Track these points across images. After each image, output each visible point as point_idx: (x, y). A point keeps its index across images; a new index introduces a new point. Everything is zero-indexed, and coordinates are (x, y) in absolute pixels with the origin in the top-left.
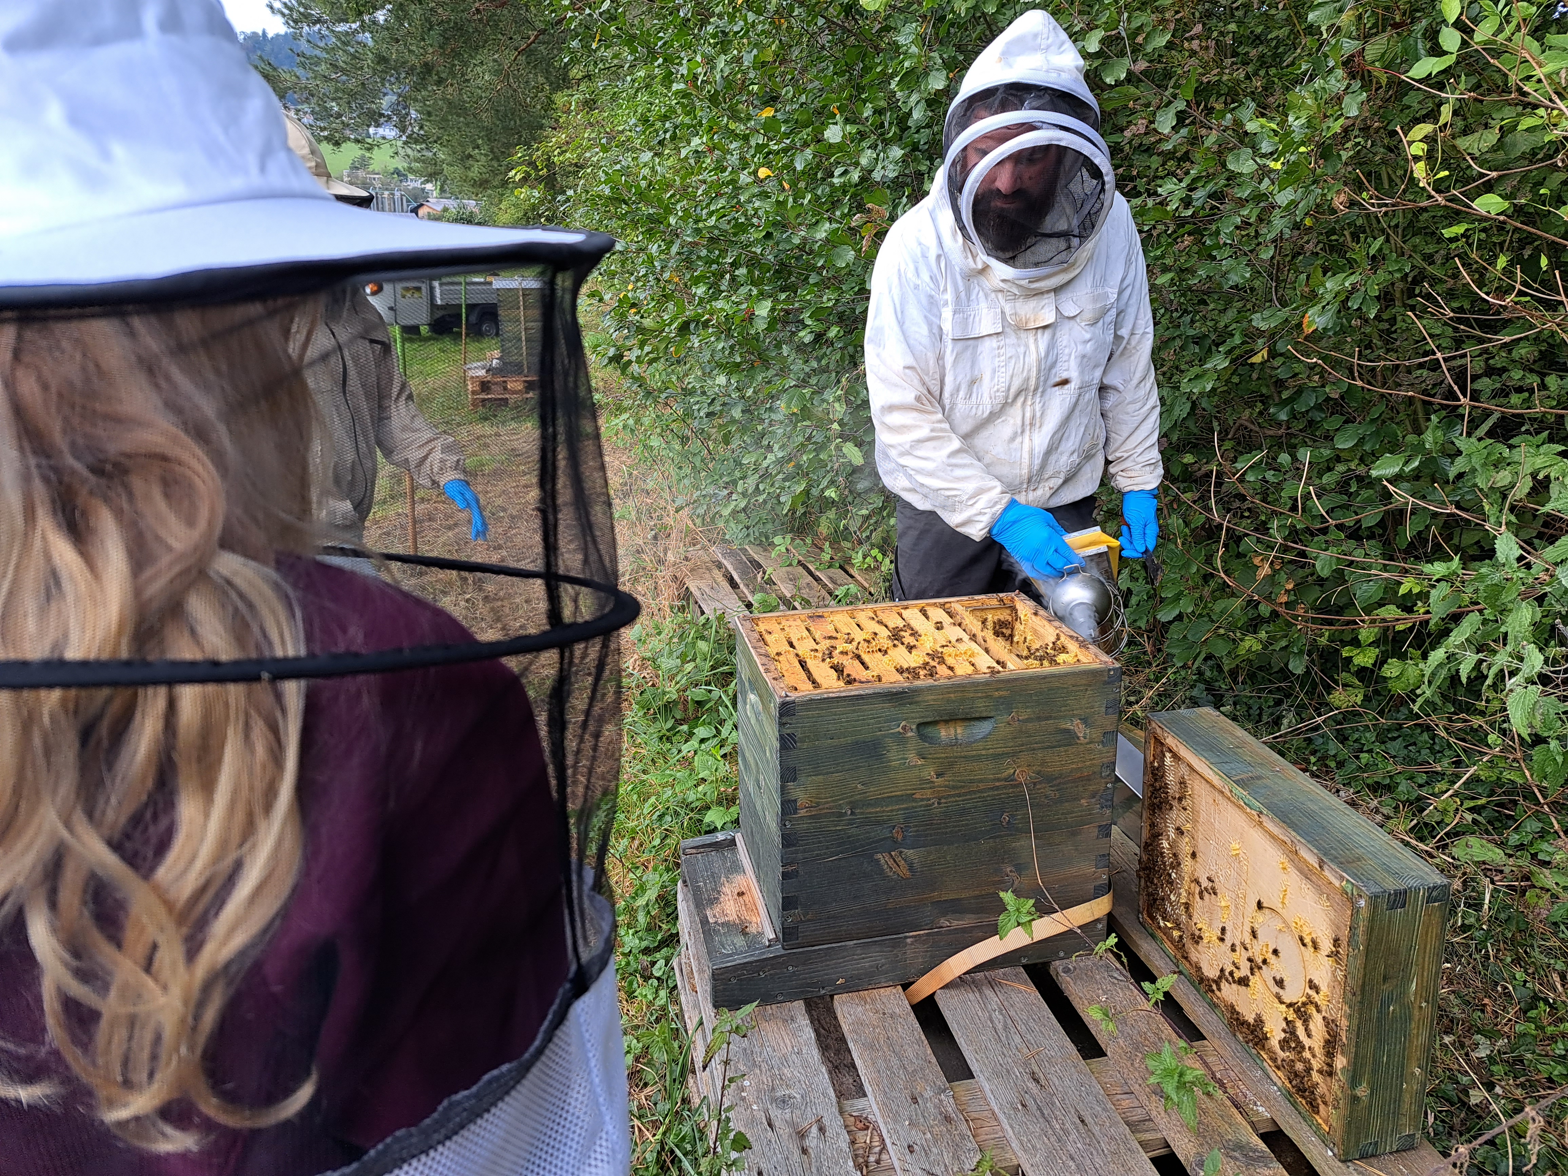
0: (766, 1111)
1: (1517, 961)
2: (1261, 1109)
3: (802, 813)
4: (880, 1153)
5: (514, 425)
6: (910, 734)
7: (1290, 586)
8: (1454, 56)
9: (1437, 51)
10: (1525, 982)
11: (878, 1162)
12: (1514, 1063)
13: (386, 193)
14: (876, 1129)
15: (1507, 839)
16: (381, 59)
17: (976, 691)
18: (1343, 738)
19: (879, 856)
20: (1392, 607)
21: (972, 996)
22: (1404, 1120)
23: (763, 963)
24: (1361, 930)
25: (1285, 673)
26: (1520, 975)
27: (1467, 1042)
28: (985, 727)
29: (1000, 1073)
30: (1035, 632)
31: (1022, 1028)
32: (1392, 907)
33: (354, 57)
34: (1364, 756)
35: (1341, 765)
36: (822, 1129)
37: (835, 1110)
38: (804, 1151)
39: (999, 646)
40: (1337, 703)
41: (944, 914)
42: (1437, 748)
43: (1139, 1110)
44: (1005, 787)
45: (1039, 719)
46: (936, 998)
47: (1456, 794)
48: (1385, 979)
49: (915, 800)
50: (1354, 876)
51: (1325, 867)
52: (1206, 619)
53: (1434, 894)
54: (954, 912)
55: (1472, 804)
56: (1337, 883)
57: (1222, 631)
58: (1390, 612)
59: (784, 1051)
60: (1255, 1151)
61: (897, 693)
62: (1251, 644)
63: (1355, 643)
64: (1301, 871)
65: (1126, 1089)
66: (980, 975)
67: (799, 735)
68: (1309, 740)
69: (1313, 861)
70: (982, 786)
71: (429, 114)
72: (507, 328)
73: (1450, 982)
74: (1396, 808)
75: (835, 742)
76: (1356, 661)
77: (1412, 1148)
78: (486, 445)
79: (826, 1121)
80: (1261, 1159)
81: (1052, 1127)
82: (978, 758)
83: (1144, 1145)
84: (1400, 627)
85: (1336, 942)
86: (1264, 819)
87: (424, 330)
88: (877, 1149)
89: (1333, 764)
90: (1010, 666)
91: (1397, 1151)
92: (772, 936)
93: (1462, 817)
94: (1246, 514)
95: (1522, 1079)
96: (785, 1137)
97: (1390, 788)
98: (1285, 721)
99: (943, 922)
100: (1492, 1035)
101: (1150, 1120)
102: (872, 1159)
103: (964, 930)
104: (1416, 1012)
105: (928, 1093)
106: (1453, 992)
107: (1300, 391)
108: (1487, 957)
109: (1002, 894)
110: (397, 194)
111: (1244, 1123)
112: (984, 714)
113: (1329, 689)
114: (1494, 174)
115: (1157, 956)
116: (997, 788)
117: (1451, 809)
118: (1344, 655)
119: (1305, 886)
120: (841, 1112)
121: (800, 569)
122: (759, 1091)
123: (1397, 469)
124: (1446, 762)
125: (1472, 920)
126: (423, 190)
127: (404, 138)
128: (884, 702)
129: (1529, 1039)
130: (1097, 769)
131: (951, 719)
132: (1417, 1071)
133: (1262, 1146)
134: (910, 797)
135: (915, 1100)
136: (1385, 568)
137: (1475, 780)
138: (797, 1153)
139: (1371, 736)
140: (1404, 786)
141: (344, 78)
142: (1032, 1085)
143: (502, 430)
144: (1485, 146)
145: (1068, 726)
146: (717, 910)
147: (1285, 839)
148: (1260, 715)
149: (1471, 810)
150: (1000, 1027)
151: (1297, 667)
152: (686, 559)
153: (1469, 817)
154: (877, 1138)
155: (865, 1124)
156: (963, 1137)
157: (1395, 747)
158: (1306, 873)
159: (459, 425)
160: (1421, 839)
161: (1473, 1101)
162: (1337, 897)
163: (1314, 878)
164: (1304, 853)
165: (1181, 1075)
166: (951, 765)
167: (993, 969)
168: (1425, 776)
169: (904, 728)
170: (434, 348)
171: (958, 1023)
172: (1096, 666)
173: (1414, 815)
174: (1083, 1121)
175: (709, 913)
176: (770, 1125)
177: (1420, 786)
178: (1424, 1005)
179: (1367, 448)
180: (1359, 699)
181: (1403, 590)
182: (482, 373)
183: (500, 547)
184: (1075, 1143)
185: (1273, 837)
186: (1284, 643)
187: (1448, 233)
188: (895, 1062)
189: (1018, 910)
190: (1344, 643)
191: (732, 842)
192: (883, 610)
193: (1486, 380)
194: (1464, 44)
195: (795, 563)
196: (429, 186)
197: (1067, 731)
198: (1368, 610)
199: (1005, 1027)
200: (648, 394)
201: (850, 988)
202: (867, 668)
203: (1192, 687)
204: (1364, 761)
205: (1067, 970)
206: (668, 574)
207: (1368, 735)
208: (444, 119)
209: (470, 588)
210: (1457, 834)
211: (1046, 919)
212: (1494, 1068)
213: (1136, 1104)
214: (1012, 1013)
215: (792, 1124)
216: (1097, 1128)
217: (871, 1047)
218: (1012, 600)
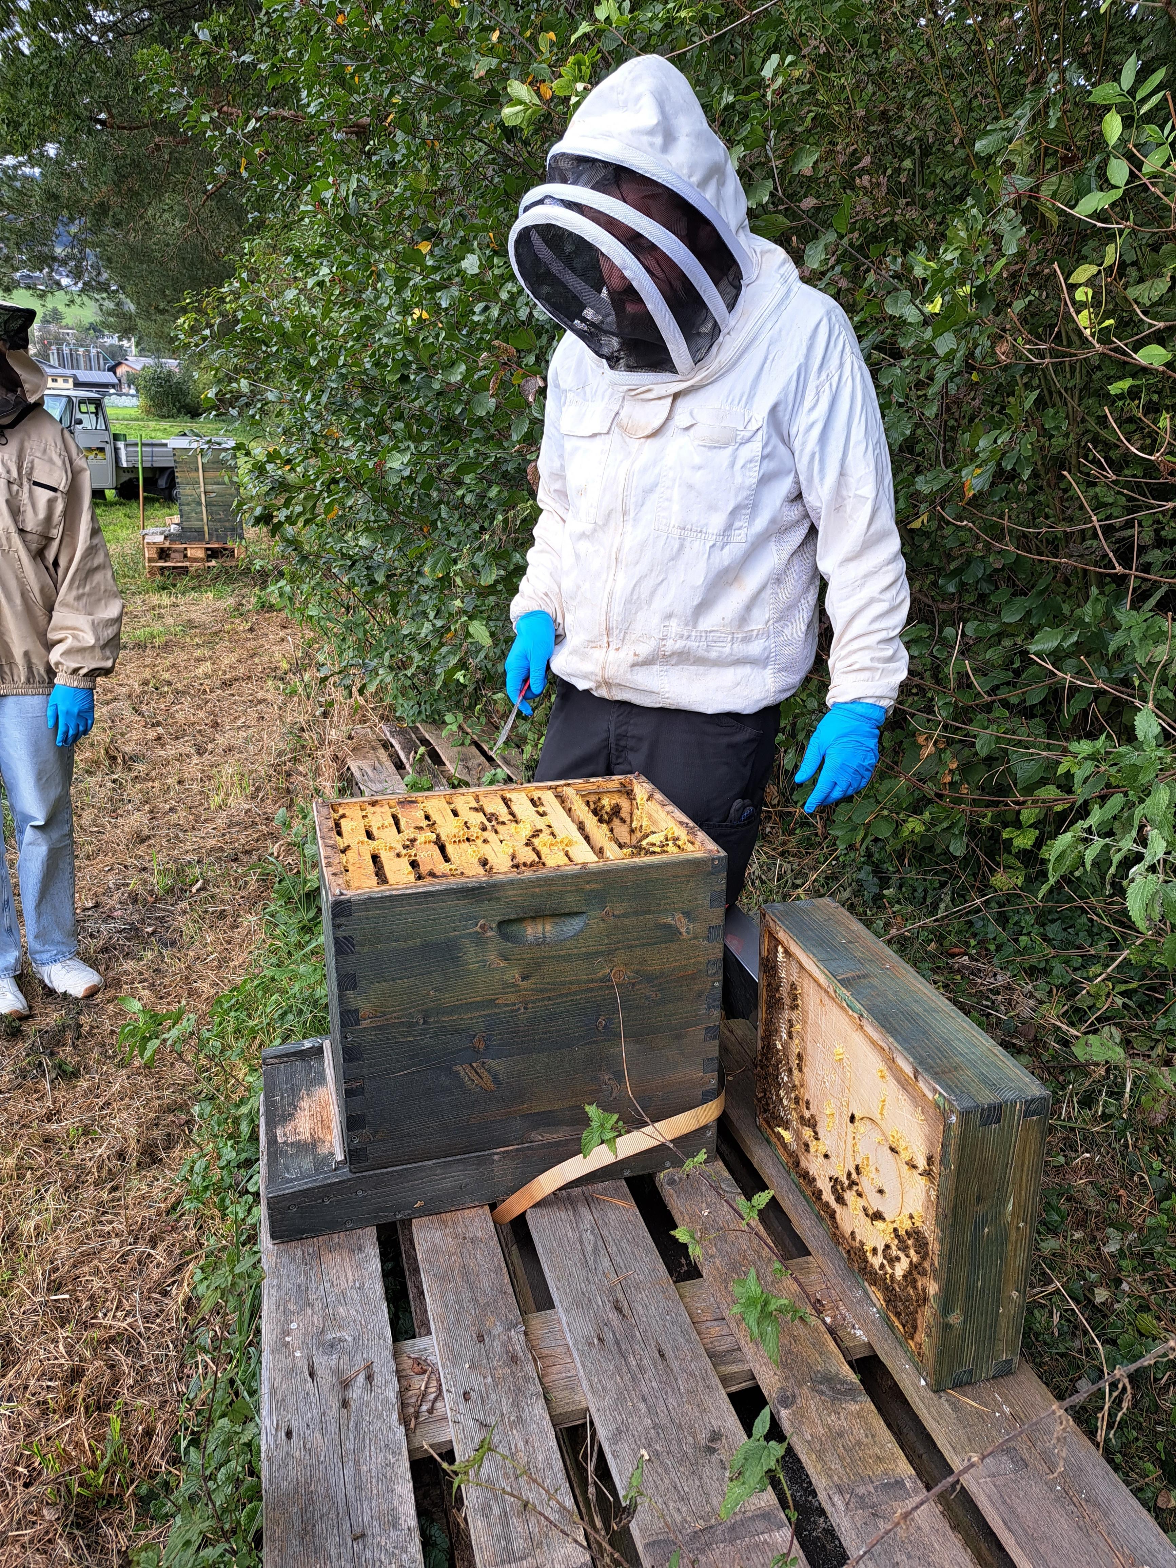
0: (310, 1358)
1: (1156, 1149)
2: (859, 1333)
3: (365, 1024)
4: (436, 1399)
5: (194, 595)
6: (489, 934)
7: (954, 766)
8: (1121, 191)
9: (1105, 184)
10: (1162, 1171)
11: (431, 1411)
12: (1144, 1256)
13: (81, 350)
14: (434, 1372)
15: (1155, 1023)
16: (52, 196)
17: (565, 885)
18: (1003, 919)
19: (458, 1068)
20: (1052, 787)
21: (563, 1215)
22: (1001, 1346)
23: (325, 1190)
24: (952, 1149)
25: (949, 857)
26: (1157, 1164)
27: (1099, 1235)
28: (574, 926)
29: (581, 1303)
30: (650, 817)
31: (613, 1249)
32: (985, 1123)
33: (20, 192)
34: (1023, 939)
35: (999, 948)
36: (369, 1378)
37: (388, 1353)
38: (345, 1404)
39: (599, 833)
40: (998, 885)
41: (535, 1126)
42: (1095, 930)
43: (729, 1339)
44: (600, 988)
45: (636, 913)
46: (528, 1217)
47: (1108, 978)
48: (979, 1200)
49: (497, 1006)
50: (948, 1088)
51: (920, 1078)
52: (872, 800)
53: (1033, 1107)
54: (548, 1125)
55: (1123, 988)
56: (930, 1095)
57: (885, 812)
58: (1050, 792)
59: (344, 1285)
60: (845, 1382)
61: (473, 889)
62: (914, 825)
63: (1018, 825)
64: (899, 1082)
65: (718, 1315)
66: (577, 1191)
67: (357, 938)
68: (970, 923)
69: (908, 1070)
70: (574, 988)
71: (109, 260)
72: (184, 491)
73: (1089, 1173)
74: (1050, 992)
75: (401, 945)
76: (1016, 843)
77: (1009, 1373)
78: (161, 616)
79: (376, 1368)
80: (850, 1393)
81: (627, 1364)
82: (568, 958)
83: (725, 1380)
84: (1059, 808)
85: (930, 1160)
86: (864, 1023)
87: (110, 494)
88: (432, 1397)
89: (992, 947)
90: (608, 854)
91: (994, 1377)
92: (340, 1157)
93: (1113, 1002)
94: (914, 691)
95: (1150, 1274)
96: (326, 1388)
97: (1046, 972)
98: (942, 906)
99: (535, 1136)
100: (1123, 1228)
101: (739, 1349)
102: (424, 1408)
103: (558, 1144)
104: (1013, 1235)
105: (498, 1329)
106: (1091, 1182)
107: (969, 561)
108: (1126, 1145)
109: (588, 1108)
110: (93, 351)
111: (836, 1350)
112: (575, 910)
113: (992, 871)
114: (1161, 325)
115: (770, 1164)
116: (592, 990)
117: (1103, 993)
118: (1005, 836)
119: (903, 1097)
120: (396, 1355)
121: (474, 749)
122: (306, 1334)
123: (1056, 644)
124: (1102, 945)
125: (1113, 1109)
126: (121, 347)
127: (80, 285)
128: (457, 899)
129: (1160, 1232)
130: (703, 967)
131: (537, 916)
132: (1015, 1294)
133: (853, 1377)
134: (492, 1003)
135: (481, 1338)
136: (1048, 747)
137: (1127, 962)
138: (336, 1405)
139: (1030, 919)
140: (1058, 968)
141: (11, 216)
142: (613, 1316)
143: (181, 600)
144: (1155, 295)
145: (669, 920)
146: (289, 1127)
147: (883, 1045)
148: (925, 898)
149: (1121, 994)
150: (589, 1248)
151: (958, 848)
152: (350, 738)
153: (1119, 1001)
154: (434, 1383)
155: (422, 1366)
156: (526, 1379)
157: (1053, 930)
158: (903, 1083)
159: (133, 594)
160: (1072, 1024)
161: (1098, 1300)
162: (931, 1111)
163: (910, 1088)
164: (901, 1062)
165: (766, 1303)
166: (538, 966)
167: (592, 1183)
168: (1080, 960)
169: (483, 927)
170: (119, 513)
171: (544, 1247)
172: (699, 855)
173: (1068, 999)
174: (662, 1355)
175: (279, 1132)
176: (312, 1375)
177: (1075, 969)
178: (1021, 1225)
179: (1034, 621)
180: (1020, 881)
181: (1061, 770)
182: (160, 539)
183: (159, 724)
184: (650, 1383)
185: (873, 1043)
186: (945, 825)
187: (1115, 389)
188: (466, 1295)
189: (602, 1125)
190: (1005, 825)
191: (319, 1050)
192: (487, 794)
193: (1157, 552)
194: (1132, 175)
195: (467, 742)
196: (125, 343)
197: (668, 926)
198: (1029, 790)
199: (596, 1249)
200: (304, 559)
201: (427, 1211)
202: (447, 860)
203: (860, 869)
204: (1022, 944)
205: (672, 1182)
206: (328, 752)
207: (1027, 917)
208: (126, 267)
209: (120, 768)
210: (1108, 1019)
211: (635, 1134)
212: (1124, 1263)
213: (726, 1331)
214: (605, 1233)
215: (337, 1372)
216: (677, 1363)
217: (443, 1278)
218: (631, 783)
